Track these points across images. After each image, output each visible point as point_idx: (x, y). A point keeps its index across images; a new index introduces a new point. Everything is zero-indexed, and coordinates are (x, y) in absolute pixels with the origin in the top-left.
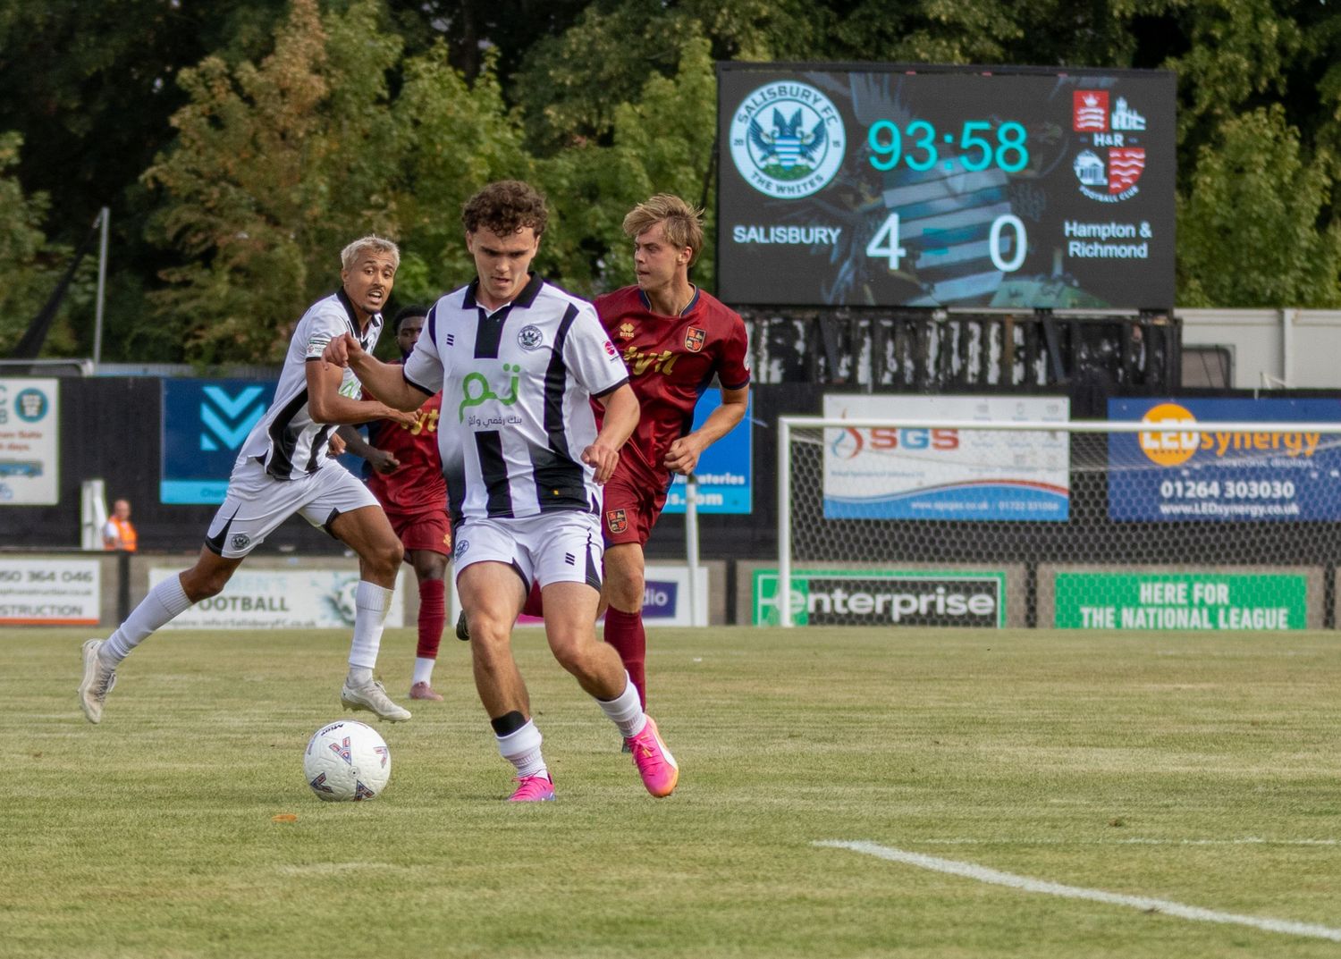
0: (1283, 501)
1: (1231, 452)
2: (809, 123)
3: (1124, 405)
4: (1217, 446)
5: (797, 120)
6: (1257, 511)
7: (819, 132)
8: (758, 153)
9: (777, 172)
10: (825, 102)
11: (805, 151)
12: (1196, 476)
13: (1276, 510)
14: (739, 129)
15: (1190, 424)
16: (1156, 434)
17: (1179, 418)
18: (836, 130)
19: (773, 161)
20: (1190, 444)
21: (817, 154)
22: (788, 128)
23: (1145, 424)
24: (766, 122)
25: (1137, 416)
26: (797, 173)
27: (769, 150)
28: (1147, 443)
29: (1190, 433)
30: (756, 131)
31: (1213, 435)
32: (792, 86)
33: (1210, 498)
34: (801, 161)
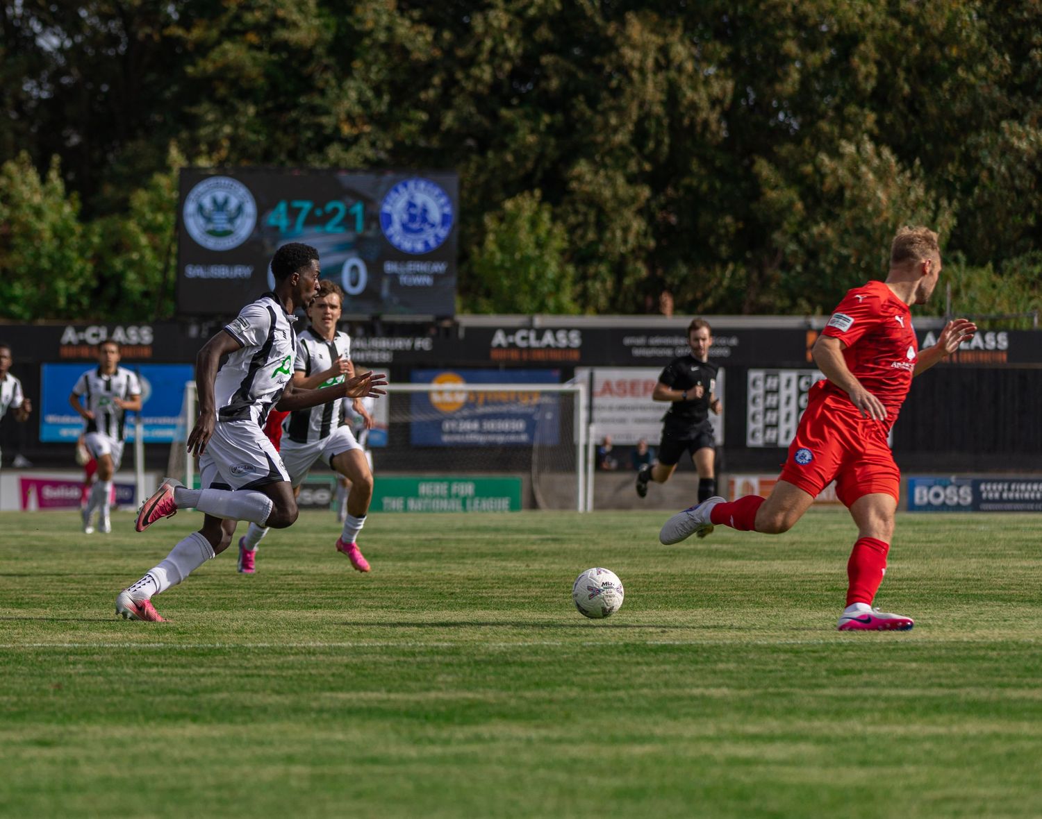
0: (517, 433)
1: (486, 403)
2: (233, 203)
3: (421, 374)
4: (477, 399)
5: (226, 202)
6: (501, 439)
7: (240, 209)
8: (201, 221)
9: (214, 233)
10: (242, 191)
11: (231, 220)
12: (465, 419)
13: (513, 438)
14: (190, 207)
15: (461, 386)
16: (440, 392)
17: (455, 382)
18: (250, 208)
19: (211, 227)
20: (461, 398)
21: (238, 222)
22: (220, 206)
23: (434, 387)
24: (207, 202)
25: (429, 381)
26: (226, 234)
27: (209, 219)
28: (436, 398)
29: (461, 392)
30: (200, 209)
31: (475, 393)
32: (224, 181)
33: (472, 432)
34: (228, 227)
